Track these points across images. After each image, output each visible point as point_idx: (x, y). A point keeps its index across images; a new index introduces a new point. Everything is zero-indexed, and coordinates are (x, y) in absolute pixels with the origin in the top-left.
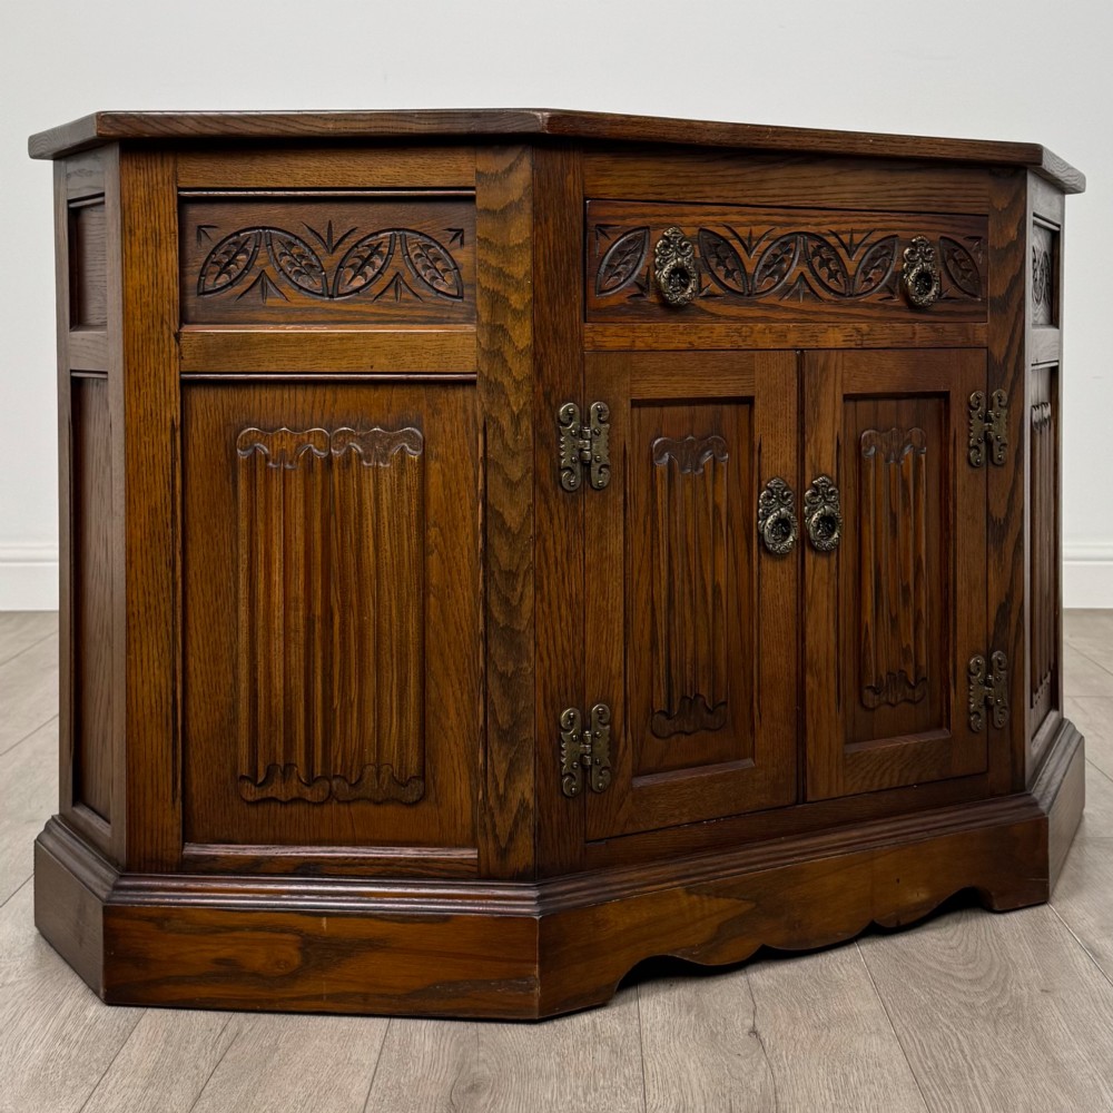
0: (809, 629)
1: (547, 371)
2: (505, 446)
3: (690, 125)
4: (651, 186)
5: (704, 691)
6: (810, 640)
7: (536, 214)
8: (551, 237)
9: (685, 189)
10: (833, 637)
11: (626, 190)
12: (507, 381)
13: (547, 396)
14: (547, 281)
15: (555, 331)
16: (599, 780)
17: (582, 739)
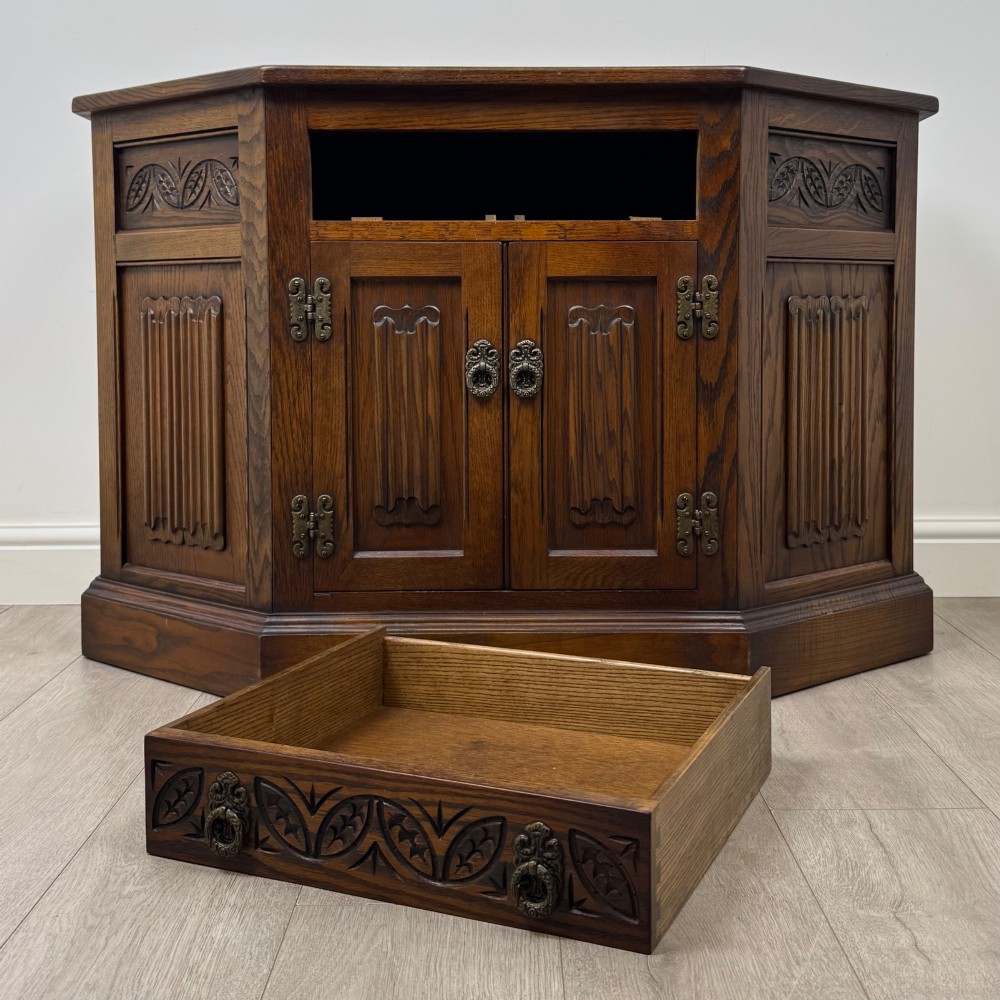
0: (514, 457)
1: (280, 254)
2: (255, 308)
3: (387, 71)
4: (367, 118)
5: (417, 495)
6: (515, 467)
7: (268, 143)
8: (281, 159)
9: (396, 120)
10: (537, 465)
11: (344, 122)
12: (255, 262)
13: (279, 273)
14: (278, 191)
15: (286, 226)
16: (322, 550)
17: (307, 518)
